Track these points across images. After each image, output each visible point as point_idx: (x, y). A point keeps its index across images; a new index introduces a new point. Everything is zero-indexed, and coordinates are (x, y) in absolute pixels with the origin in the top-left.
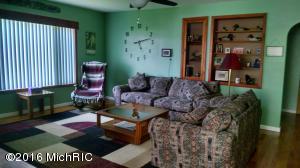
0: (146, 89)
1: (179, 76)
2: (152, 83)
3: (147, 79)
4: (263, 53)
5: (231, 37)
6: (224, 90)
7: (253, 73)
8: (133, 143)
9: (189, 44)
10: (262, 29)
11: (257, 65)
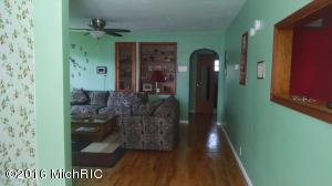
0: (86, 102)
1: (113, 89)
2: (91, 96)
3: (86, 93)
4: (175, 70)
5: (152, 58)
6: (151, 97)
7: (169, 85)
8: (97, 141)
9: (121, 62)
10: (174, 53)
11: (172, 79)
